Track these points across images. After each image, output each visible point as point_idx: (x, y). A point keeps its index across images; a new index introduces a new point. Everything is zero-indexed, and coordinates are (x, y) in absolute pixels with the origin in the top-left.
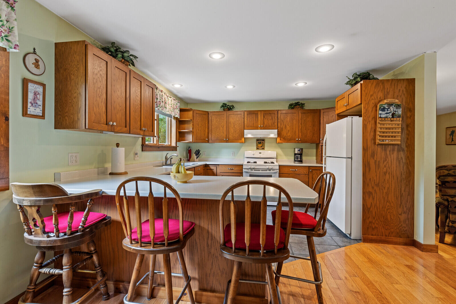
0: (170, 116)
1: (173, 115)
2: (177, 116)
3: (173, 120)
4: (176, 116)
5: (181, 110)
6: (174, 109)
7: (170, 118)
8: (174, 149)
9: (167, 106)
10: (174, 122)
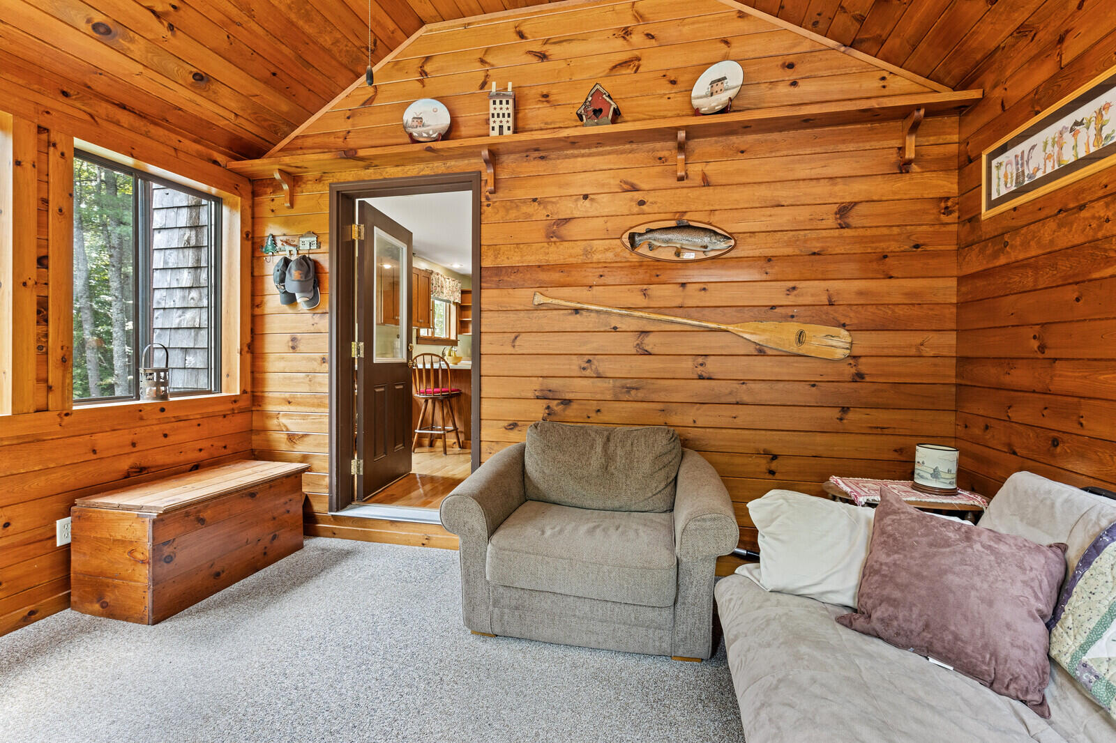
0: (449, 301)
1: (452, 300)
2: (458, 300)
3: (452, 305)
4: (456, 301)
5: (463, 292)
6: (453, 292)
7: (448, 304)
8: (454, 343)
9: (445, 291)
10: (453, 308)
